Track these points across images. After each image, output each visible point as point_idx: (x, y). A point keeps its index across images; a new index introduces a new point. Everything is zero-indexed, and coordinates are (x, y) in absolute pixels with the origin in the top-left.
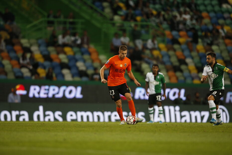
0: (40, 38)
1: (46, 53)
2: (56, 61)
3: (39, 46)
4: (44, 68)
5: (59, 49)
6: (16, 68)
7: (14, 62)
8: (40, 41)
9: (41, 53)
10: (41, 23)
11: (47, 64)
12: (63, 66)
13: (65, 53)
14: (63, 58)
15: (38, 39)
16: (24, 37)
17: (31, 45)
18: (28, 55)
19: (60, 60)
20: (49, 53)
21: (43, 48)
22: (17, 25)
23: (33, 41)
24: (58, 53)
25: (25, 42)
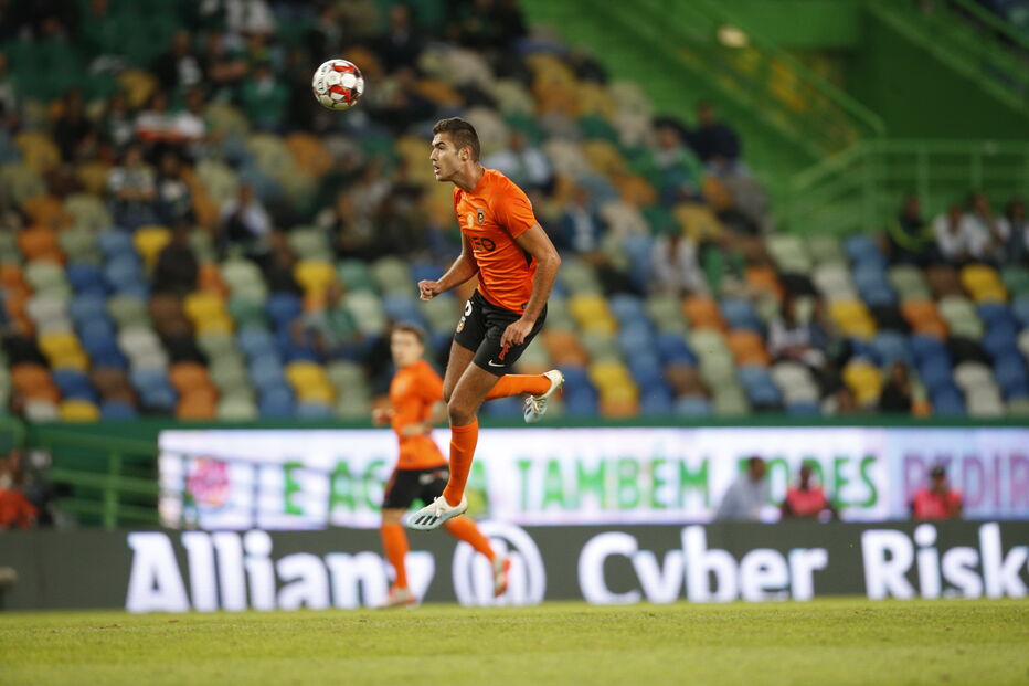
0: (856, 231)
1: (881, 296)
2: (929, 333)
3: (852, 264)
4: (877, 361)
5: (942, 276)
6: (754, 368)
7: (745, 339)
8: (858, 246)
9: (862, 295)
10: (858, 163)
11: (889, 343)
12: (959, 350)
13: (967, 294)
14: (958, 315)
15: (844, 236)
16: (783, 229)
17: (816, 262)
18: (803, 309)
19: (945, 325)
20: (896, 297)
21: (869, 274)
22: (751, 175)
23: (824, 244)
24: (936, 296)
25: (786, 250)
